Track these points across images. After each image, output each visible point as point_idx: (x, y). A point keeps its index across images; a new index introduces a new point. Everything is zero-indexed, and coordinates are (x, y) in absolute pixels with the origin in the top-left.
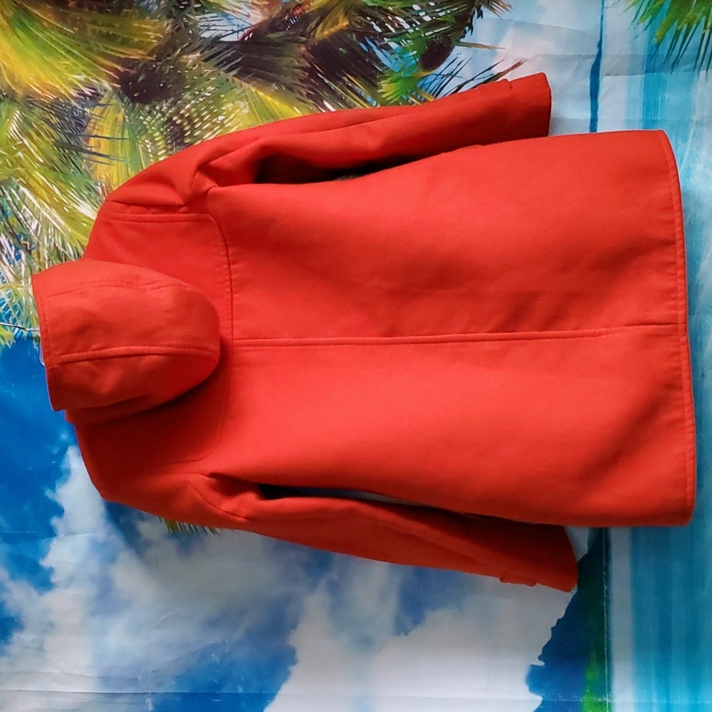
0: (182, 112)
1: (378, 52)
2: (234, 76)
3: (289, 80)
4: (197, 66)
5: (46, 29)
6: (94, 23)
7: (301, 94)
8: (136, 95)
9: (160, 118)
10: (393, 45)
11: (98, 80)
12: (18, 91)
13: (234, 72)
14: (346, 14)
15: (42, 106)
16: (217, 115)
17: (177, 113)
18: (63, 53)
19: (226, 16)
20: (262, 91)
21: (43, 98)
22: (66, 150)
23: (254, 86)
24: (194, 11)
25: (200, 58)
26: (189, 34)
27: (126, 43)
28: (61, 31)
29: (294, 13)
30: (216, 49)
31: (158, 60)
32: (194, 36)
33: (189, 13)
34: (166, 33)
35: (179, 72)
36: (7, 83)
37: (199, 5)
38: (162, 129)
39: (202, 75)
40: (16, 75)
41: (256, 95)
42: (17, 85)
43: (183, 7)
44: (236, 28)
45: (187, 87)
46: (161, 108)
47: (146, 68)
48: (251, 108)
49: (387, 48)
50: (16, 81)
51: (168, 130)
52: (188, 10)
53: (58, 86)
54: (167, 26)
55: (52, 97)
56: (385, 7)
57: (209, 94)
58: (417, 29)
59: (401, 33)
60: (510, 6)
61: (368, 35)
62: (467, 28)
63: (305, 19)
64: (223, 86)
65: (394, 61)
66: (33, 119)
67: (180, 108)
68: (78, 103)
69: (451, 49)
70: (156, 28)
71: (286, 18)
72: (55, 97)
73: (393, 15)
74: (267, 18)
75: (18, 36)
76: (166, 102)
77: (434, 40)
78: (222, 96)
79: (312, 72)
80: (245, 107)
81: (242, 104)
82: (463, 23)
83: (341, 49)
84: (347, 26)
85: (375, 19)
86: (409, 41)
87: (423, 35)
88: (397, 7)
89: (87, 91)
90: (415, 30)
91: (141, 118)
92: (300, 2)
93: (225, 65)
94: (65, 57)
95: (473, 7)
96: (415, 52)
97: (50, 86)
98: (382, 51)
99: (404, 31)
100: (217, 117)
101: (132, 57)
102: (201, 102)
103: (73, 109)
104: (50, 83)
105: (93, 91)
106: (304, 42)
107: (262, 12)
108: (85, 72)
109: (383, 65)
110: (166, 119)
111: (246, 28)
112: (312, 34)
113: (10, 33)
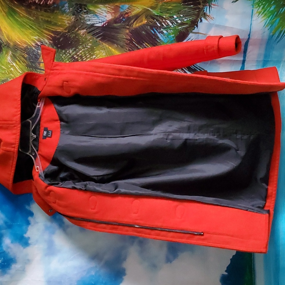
0: (78, 54)
1: (158, 34)
2: (99, 40)
3: (122, 43)
4: (84, 35)
5: (22, 17)
6: (42, 16)
7: (126, 49)
8: (59, 46)
9: (69, 56)
10: (165, 32)
11: (43, 39)
12: (11, 44)
13: (100, 38)
14: (146, 17)
15: (21, 50)
16: (92, 55)
17: (76, 54)
18: (29, 27)
19: (96, 15)
20: (110, 46)
21: (21, 46)
22: (31, 69)
23: (108, 44)
24: (84, 13)
25: (85, 32)
26: (81, 22)
27: (55, 24)
28: (28, 18)
29: (125, 16)
30: (92, 29)
31: (69, 32)
32: (84, 23)
33: (82, 13)
34: (72, 21)
35: (77, 37)
36: (6, 40)
37: (86, 11)
38: (69, 60)
39: (86, 39)
40: (10, 36)
41: (108, 48)
42: (11, 40)
43: (79, 11)
44: (100, 21)
45: (81, 43)
46: (69, 52)
47: (64, 35)
48: (106, 53)
49: (162, 33)
50: (10, 39)
51: (72, 61)
52: (81, 12)
53: (27, 41)
54: (73, 18)
55: (25, 46)
56: (162, 16)
57: (89, 47)
58: (175, 26)
59: (168, 27)
60: (214, 18)
61: (155, 27)
62: (195, 26)
63: (129, 19)
64: (95, 44)
65: (165, 38)
66: (17, 55)
67: (77, 52)
68: (35, 48)
69: (188, 34)
70: (68, 19)
71: (121, 18)
72: (26, 46)
73: (165, 19)
74: (114, 17)
75: (10, 20)
76: (71, 50)
77: (182, 30)
78: (95, 48)
79: (131, 41)
80: (104, 53)
81: (103, 51)
82: (194, 24)
83: (143, 32)
84: (146, 23)
85: (158, 21)
86: (171, 31)
87: (177, 28)
88: (167, 16)
89: (39, 43)
90: (174, 26)
91: (61, 55)
92: (127, 12)
93: (95, 36)
94: (29, 29)
95: (198, 18)
96: (174, 35)
97: (24, 41)
98: (160, 34)
99: (169, 26)
100: (93, 56)
101: (58, 31)
102: (86, 50)
103: (33, 51)
104: (24, 40)
105: (41, 43)
106: (128, 29)
107: (111, 15)
108: (38, 35)
109: (160, 40)
110: (71, 56)
111: (105, 21)
112: (132, 25)
113: (6, 18)
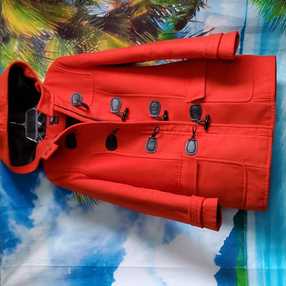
0: (82, 43)
1: (158, 23)
2: (102, 30)
3: (123, 33)
4: (87, 26)
5: (28, 9)
6: (47, 8)
7: (128, 38)
8: (64, 36)
9: (73, 45)
10: (164, 20)
11: (48, 30)
12: (17, 34)
13: (102, 29)
14: (146, 7)
15: (27, 40)
16: (95, 45)
17: (80, 44)
18: (35, 19)
19: (99, 7)
20: (112, 36)
21: (27, 36)
22: (37, 57)
23: (109, 34)
24: (86, 5)
25: (88, 23)
26: (84, 13)
27: (59, 16)
28: (34, 11)
29: (126, 7)
30: (94, 20)
31: (72, 23)
32: (86, 14)
33: (85, 5)
34: (75, 13)
35: (80, 28)
36: (13, 30)
37: (88, 2)
38: (74, 50)
39: (89, 29)
40: (17, 27)
41: (110, 38)
42: (17, 31)
43: (82, 3)
44: (102, 12)
45: (84, 34)
46: (74, 41)
47: (67, 26)
48: (108, 43)
49: (162, 21)
50: (17, 29)
51: (76, 50)
52: (84, 4)
53: (33, 32)
54: (76, 10)
55: (31, 36)
56: (161, 5)
57: (92, 37)
58: (174, 14)
59: (167, 16)
60: (210, 7)
61: (155, 16)
62: (193, 15)
63: (130, 9)
64: (97, 34)
65: (164, 27)
66: (23, 45)
68: (41, 38)
69: (187, 23)
70: (71, 11)
71: (123, 8)
72: (32, 36)
73: (165, 9)
74: (115, 8)
75: (16, 11)
76: (75, 39)
77: (180, 19)
78: (97, 38)
79: (132, 30)
80: (106, 42)
81: (105, 41)
82: (192, 12)
83: (143, 21)
84: (146, 12)
85: (157, 10)
86: (170, 19)
87: (176, 17)
88: (166, 6)
89: (44, 34)
91: (65, 45)
92: (128, 2)
93: (98, 26)
94: (35, 21)
95: (196, 6)
96: (173, 24)
97: (30, 31)
98: (160, 23)
99: (169, 15)
100: (95, 46)
101: (62, 22)
102: (89, 40)
103: (39, 41)
104: (30, 30)
105: (46, 34)
106: (129, 18)
107: (113, 6)
108: (43, 26)
109: (160, 28)
110: (75, 46)
111: (107, 12)
112: (133, 15)
113: (14, 10)
